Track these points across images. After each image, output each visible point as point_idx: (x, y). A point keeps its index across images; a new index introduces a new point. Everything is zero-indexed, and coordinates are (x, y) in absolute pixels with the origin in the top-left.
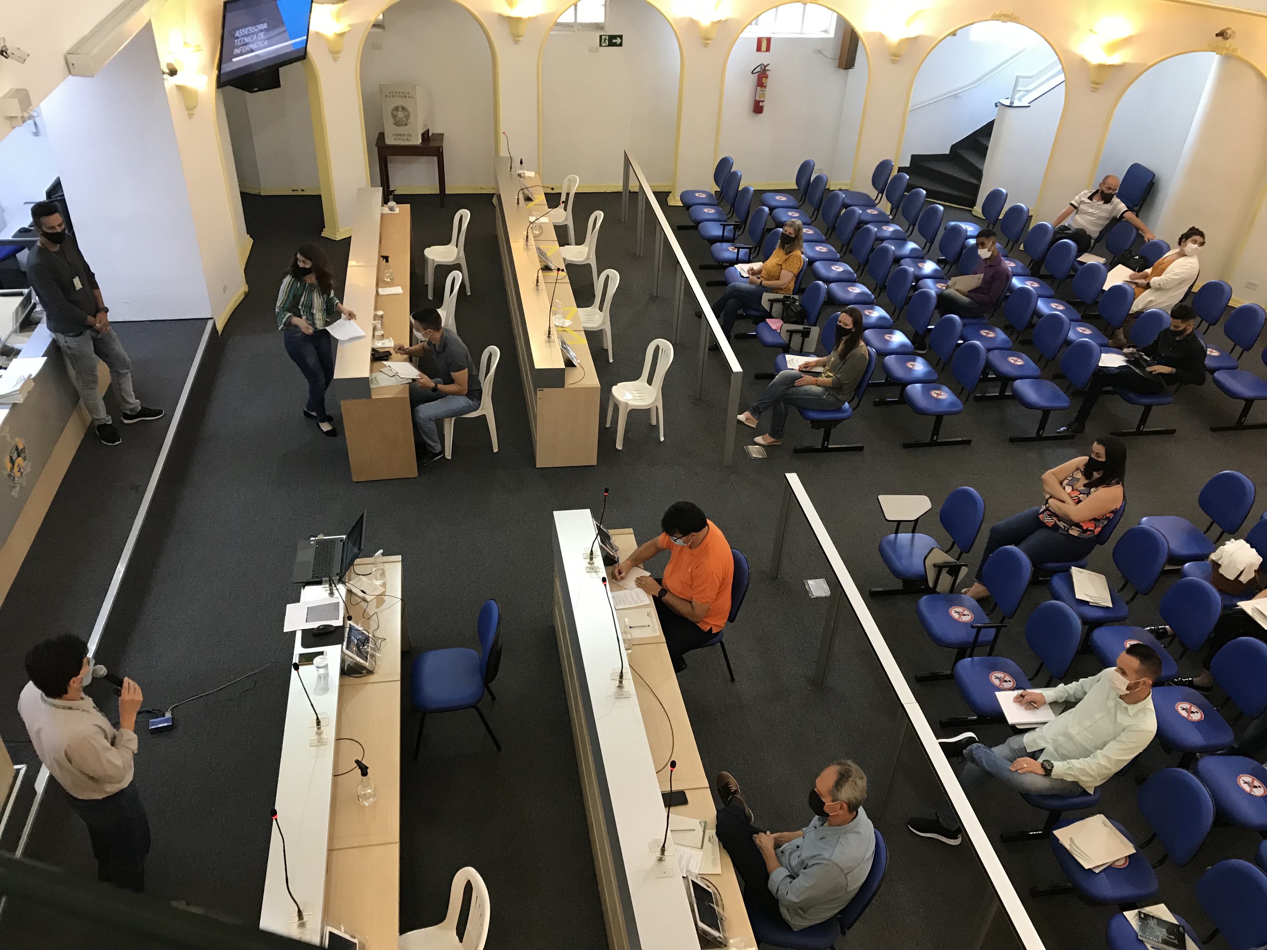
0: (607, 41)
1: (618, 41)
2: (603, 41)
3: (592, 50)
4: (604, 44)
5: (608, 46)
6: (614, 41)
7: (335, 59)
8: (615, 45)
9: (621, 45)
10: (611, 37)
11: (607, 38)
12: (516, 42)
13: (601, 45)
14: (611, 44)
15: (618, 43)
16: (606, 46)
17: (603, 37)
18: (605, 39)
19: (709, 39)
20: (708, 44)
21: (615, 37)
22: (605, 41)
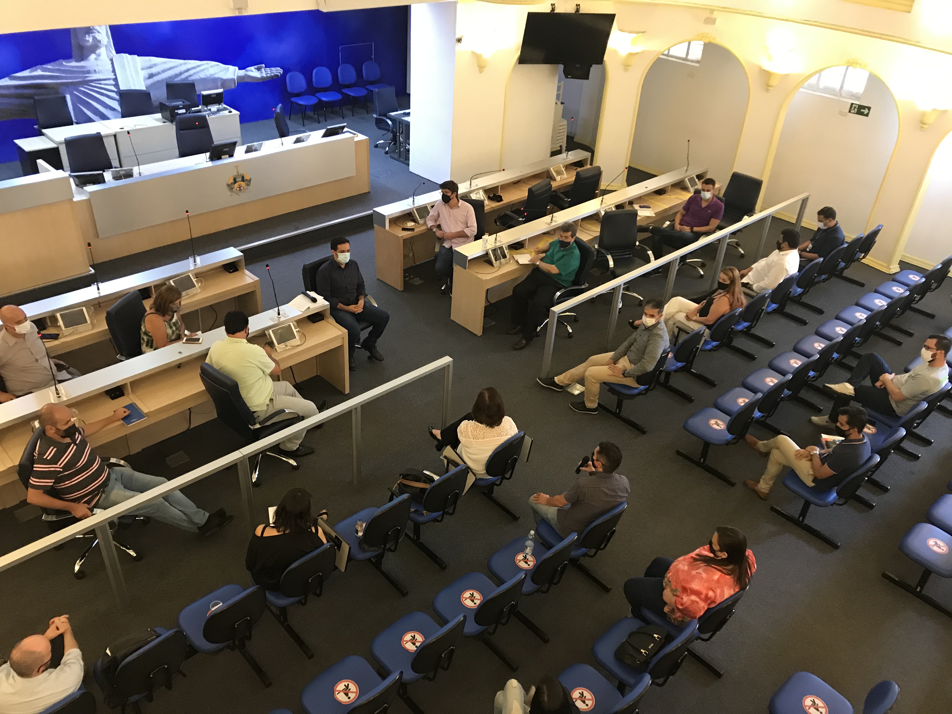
0: (856, 110)
1: (866, 111)
2: (853, 109)
3: (841, 113)
4: (853, 111)
5: (857, 113)
6: (862, 110)
7: (626, 71)
8: (862, 114)
9: (867, 115)
10: (861, 107)
11: (857, 107)
12: (767, 90)
13: (850, 112)
14: (859, 113)
15: (865, 113)
16: (854, 113)
17: (854, 105)
18: (855, 107)
19: (925, 124)
20: (924, 128)
21: (864, 107)
22: (854, 109)
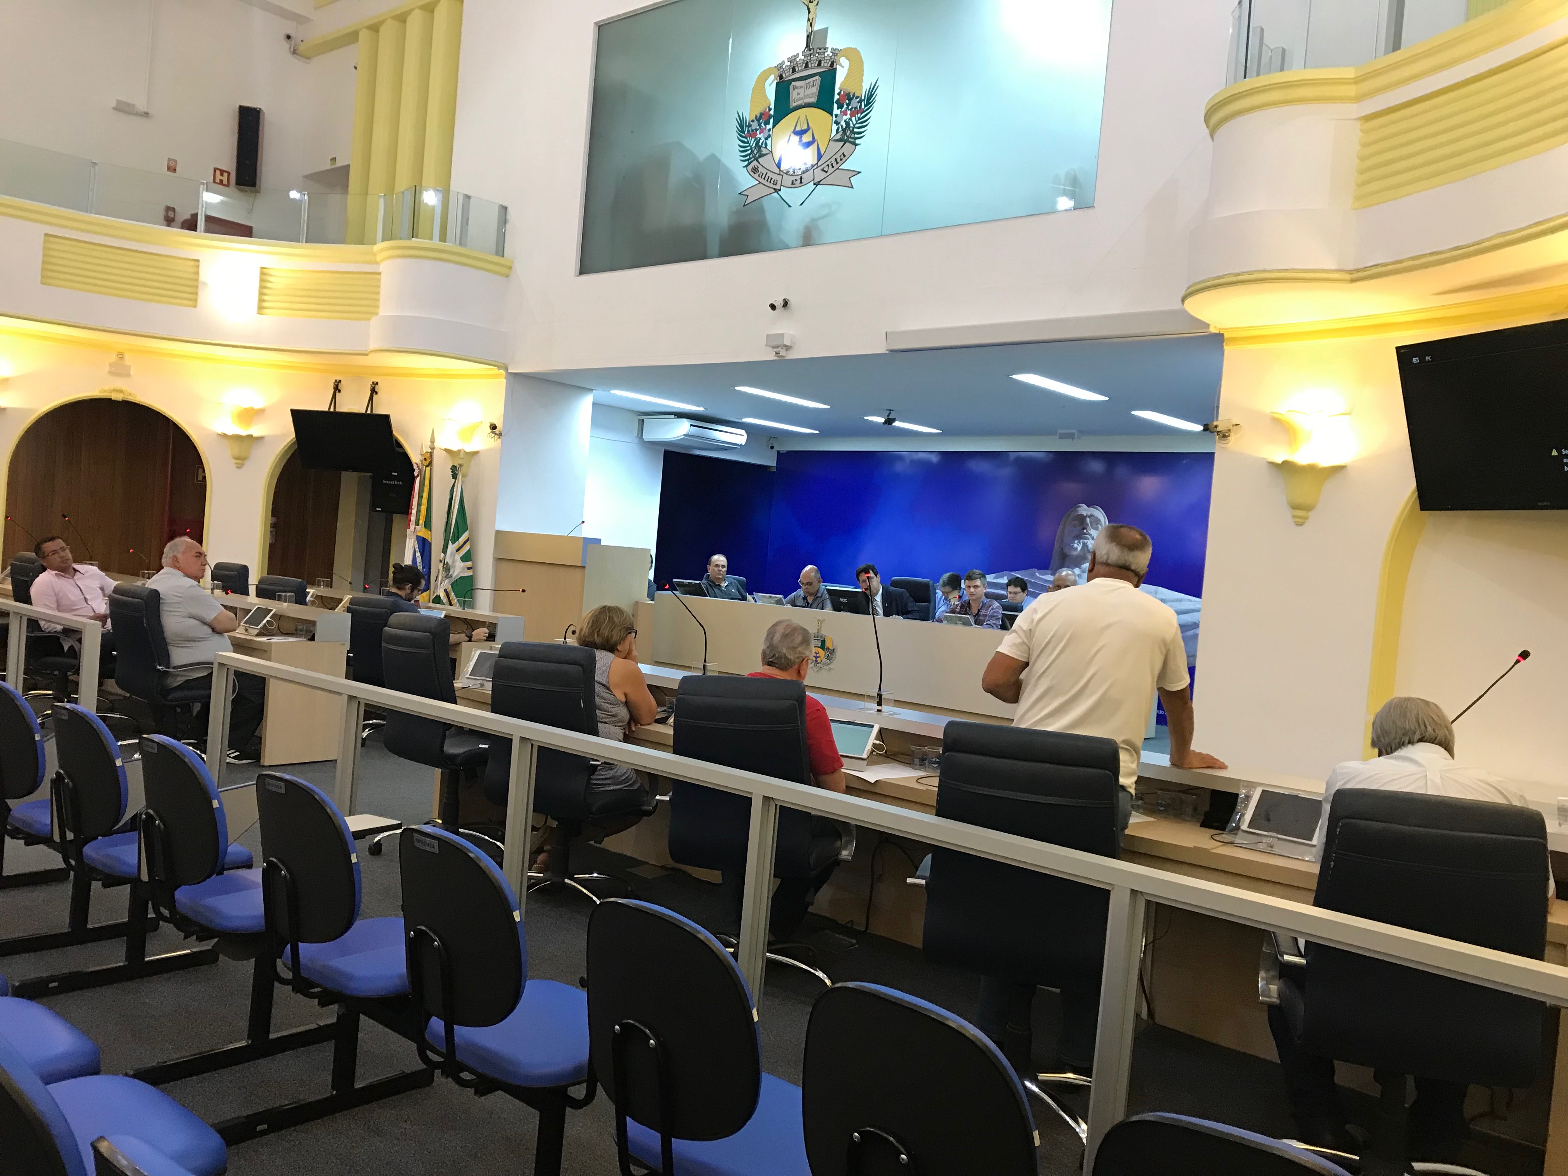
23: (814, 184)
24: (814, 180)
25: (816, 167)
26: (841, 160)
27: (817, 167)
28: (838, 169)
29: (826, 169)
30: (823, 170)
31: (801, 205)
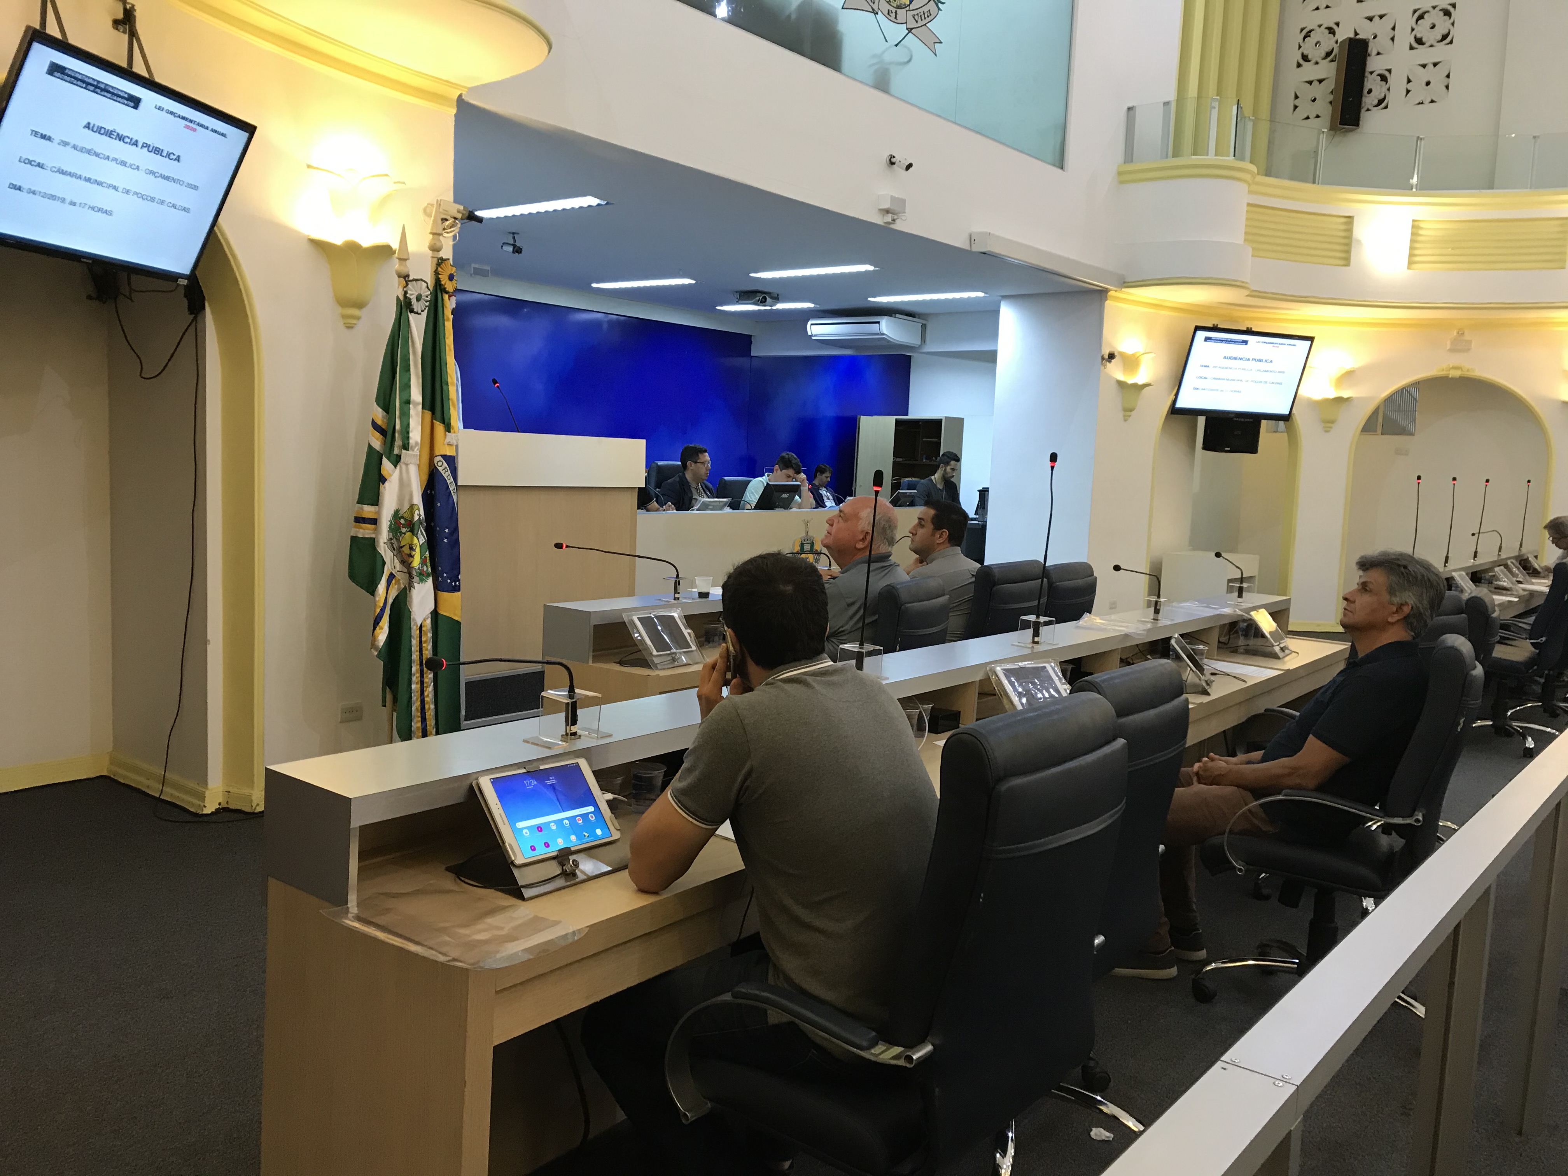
7: (1327, 431)
23: (907, 29)
24: (906, 23)
25: (907, 8)
26: (928, 17)
27: (909, 10)
28: (925, 25)
29: (916, 17)
30: (914, 17)
31: (896, 45)
